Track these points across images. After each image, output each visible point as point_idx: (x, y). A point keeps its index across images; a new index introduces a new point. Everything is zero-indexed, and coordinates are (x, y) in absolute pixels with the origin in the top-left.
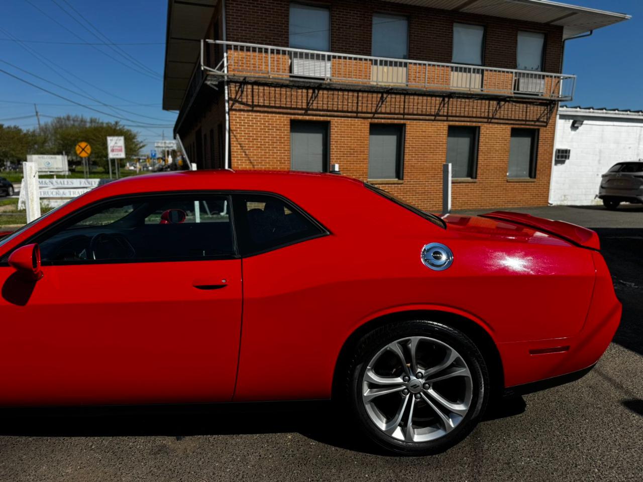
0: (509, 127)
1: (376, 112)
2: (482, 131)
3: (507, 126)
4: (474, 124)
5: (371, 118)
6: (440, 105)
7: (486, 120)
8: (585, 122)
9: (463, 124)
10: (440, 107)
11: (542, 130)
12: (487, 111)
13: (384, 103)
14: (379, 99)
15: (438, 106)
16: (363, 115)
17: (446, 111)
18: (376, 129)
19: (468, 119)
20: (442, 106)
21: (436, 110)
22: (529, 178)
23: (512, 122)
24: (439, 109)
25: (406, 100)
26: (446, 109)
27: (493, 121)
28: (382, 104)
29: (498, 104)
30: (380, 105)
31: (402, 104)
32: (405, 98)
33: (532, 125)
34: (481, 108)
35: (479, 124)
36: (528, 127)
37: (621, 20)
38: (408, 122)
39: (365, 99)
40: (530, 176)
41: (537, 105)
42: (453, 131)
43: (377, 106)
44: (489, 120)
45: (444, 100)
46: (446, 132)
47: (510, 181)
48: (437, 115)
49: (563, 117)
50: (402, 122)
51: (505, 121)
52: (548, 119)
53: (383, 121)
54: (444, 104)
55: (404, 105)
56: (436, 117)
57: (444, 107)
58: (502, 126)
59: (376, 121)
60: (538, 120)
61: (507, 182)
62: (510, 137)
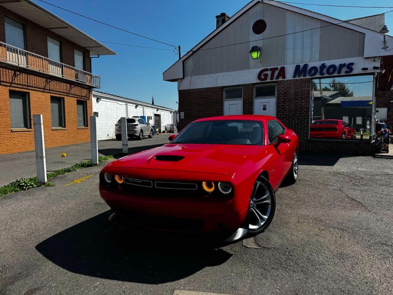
0: (76, 99)
1: (12, 83)
2: (66, 100)
3: (75, 98)
4: (62, 96)
5: (10, 86)
6: (45, 83)
7: (66, 94)
8: (102, 99)
9: (57, 95)
10: (45, 84)
11: (88, 101)
12: (66, 89)
13: (16, 77)
14: (13, 74)
15: (44, 83)
16: (4, 84)
17: (48, 87)
18: (13, 94)
19: (59, 93)
20: (46, 83)
21: (44, 86)
22: (84, 127)
23: (76, 96)
24: (45, 85)
25: (28, 78)
26: (48, 85)
27: (69, 95)
28: (15, 78)
29: (71, 86)
30: (14, 78)
31: (26, 79)
32: (27, 76)
33: (84, 99)
34: (64, 87)
35: (64, 96)
36: (82, 100)
37: (114, 54)
38: (30, 91)
39: (4, 73)
40: (85, 126)
41: (85, 89)
42: (53, 99)
43: (12, 79)
44: (68, 94)
45: (47, 80)
46: (50, 100)
47: (79, 128)
48: (44, 89)
49: (94, 96)
50: (27, 91)
51: (74, 96)
52: (89, 96)
53: (17, 89)
54: (47, 83)
55: (27, 80)
56: (44, 90)
57: (47, 84)
58: (73, 98)
59: (13, 88)
60: (86, 97)
61: (78, 129)
62: (76, 105)
